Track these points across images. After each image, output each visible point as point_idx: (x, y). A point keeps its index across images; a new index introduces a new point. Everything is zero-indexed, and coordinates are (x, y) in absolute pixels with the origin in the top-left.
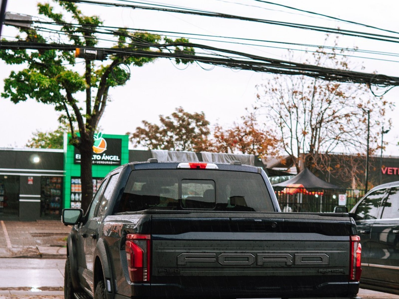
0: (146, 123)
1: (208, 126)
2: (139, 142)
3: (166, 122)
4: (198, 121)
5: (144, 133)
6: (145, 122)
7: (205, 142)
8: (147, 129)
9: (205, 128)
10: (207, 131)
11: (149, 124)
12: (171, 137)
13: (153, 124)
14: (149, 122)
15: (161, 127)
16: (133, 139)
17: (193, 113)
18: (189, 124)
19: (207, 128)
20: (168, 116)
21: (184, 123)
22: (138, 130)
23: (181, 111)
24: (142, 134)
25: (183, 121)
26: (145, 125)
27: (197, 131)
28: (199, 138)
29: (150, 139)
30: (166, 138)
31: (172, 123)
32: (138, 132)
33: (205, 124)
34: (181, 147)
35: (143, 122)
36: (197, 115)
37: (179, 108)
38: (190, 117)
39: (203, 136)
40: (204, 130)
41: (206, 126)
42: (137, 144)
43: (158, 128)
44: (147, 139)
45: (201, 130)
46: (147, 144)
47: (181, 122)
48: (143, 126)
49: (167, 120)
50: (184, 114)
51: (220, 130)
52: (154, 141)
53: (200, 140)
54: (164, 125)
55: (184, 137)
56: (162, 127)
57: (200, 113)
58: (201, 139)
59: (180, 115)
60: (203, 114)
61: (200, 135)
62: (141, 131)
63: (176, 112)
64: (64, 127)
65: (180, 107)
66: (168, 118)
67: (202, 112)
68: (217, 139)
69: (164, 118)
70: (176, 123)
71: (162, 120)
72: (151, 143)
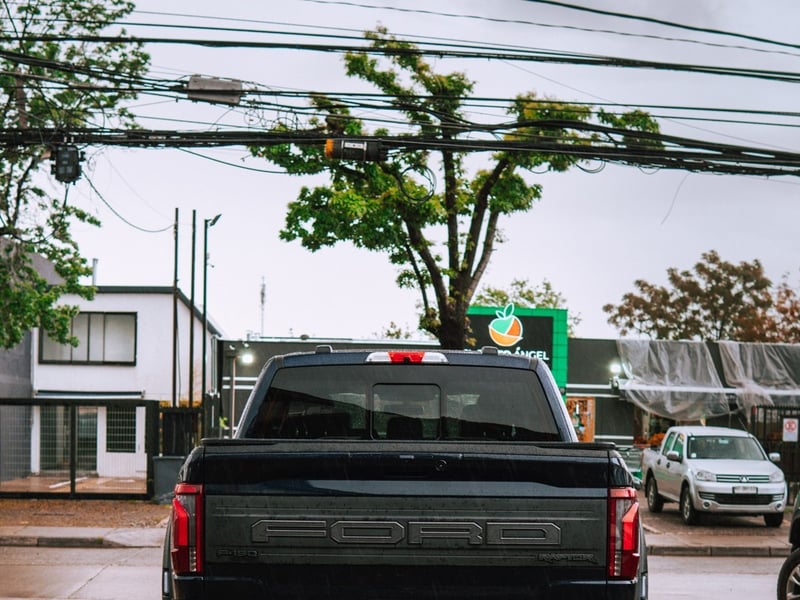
0: (645, 285)
1: (770, 290)
2: (631, 325)
3: (683, 282)
4: (746, 279)
5: (641, 306)
6: (640, 284)
7: (760, 322)
8: (647, 298)
9: (762, 294)
10: (766, 300)
11: (651, 287)
12: (695, 312)
13: (658, 288)
14: (650, 284)
15: (672, 294)
16: (618, 319)
17: (736, 263)
18: (730, 286)
19: (767, 294)
20: (686, 269)
21: (720, 284)
22: (628, 300)
23: (714, 259)
24: (637, 307)
25: (718, 280)
26: (642, 290)
27: (746, 299)
28: (751, 315)
29: (653, 319)
30: (684, 316)
31: (695, 284)
32: (627, 305)
33: (762, 284)
34: (714, 332)
35: (639, 283)
36: (746, 267)
37: (709, 253)
38: (732, 271)
39: (760, 311)
40: (761, 297)
41: (764, 290)
42: (628, 329)
43: (666, 295)
44: (646, 317)
45: (755, 298)
46: (647, 328)
47: (714, 283)
48: (637, 292)
49: (684, 279)
50: (720, 265)
51: (792, 298)
52: (661, 322)
53: (751, 318)
54: (679, 291)
55: (722, 312)
56: (677, 295)
57: (751, 262)
58: (755, 315)
59: (713, 267)
60: (758, 264)
61: (754, 308)
62: (633, 302)
63: (704, 262)
64: (488, 297)
65: (712, 251)
66: (686, 274)
67: (756, 261)
68: (782, 316)
69: (679, 273)
70: (703, 284)
71: (674, 279)
72: (656, 327)
